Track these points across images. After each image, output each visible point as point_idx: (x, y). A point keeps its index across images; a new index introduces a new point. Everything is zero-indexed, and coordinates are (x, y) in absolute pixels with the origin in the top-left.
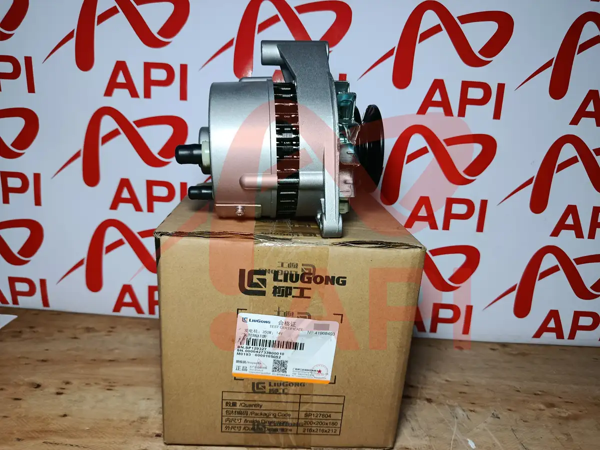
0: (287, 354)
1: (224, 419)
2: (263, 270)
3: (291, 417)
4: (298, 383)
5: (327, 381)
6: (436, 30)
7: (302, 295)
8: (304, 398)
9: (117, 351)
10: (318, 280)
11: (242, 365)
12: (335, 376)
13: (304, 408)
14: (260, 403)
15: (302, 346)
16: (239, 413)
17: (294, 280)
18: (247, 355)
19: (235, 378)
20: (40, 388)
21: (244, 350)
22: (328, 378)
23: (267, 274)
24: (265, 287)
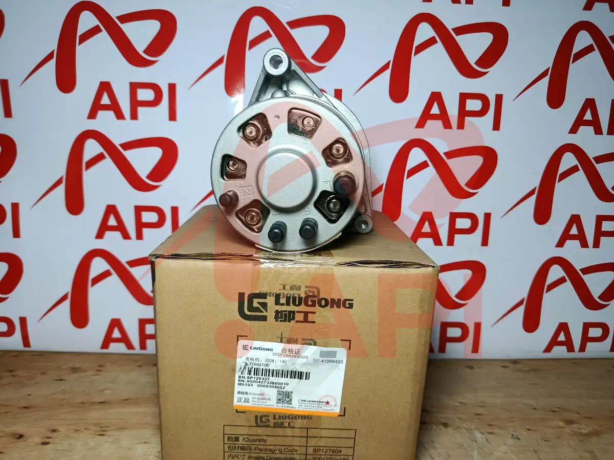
0: (292, 385)
1: (227, 454)
2: (264, 293)
3: (298, 453)
4: (305, 416)
5: (335, 413)
6: (430, 42)
7: (306, 320)
8: (312, 432)
9: (107, 392)
11: (244, 396)
12: (345, 408)
13: (312, 442)
14: (265, 438)
15: (308, 376)
16: (243, 448)
17: (297, 303)
18: (249, 385)
19: (237, 410)
20: (23, 439)
21: (246, 380)
22: (337, 410)
23: (268, 297)
24: (267, 311)
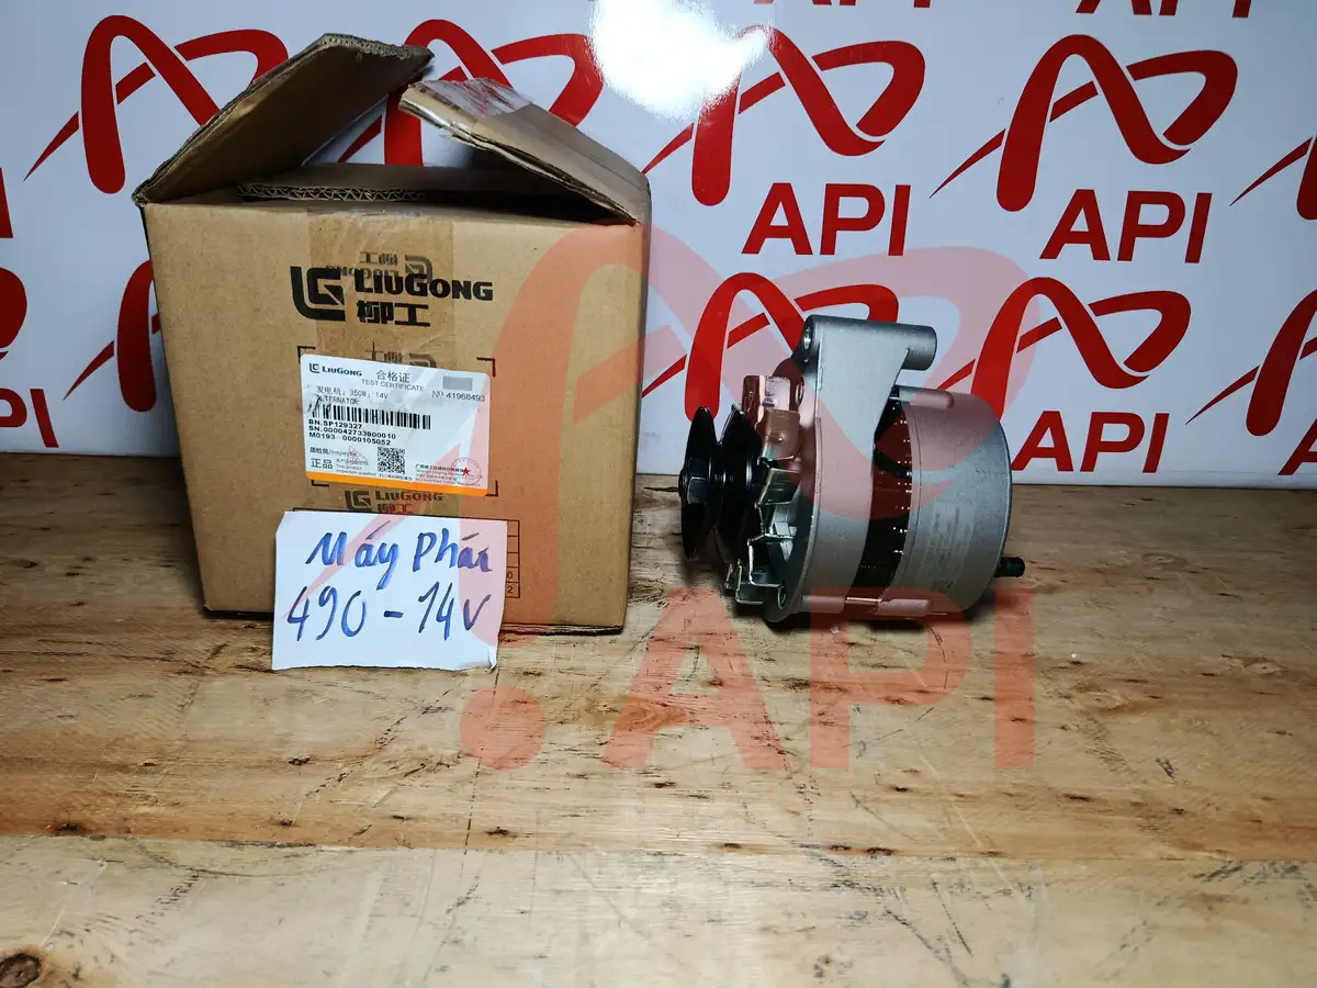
0: (402, 437)
2: (333, 269)
4: (430, 494)
5: (481, 490)
11: (322, 457)
12: (497, 485)
15: (427, 423)
18: (328, 437)
19: (312, 481)
21: (322, 427)
22: (484, 485)
23: (342, 277)
24: (343, 303)
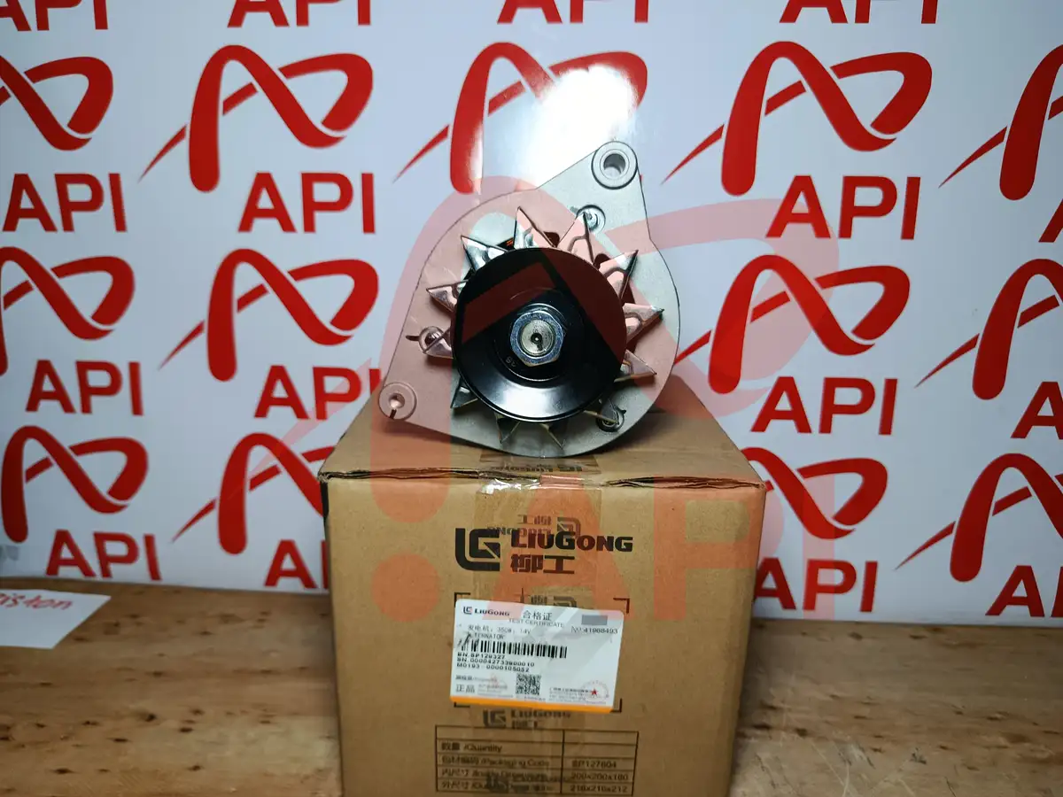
0: (539, 666)
1: (440, 770)
2: (494, 529)
3: (550, 767)
4: (560, 713)
5: (606, 708)
6: (794, 91)
7: (559, 569)
8: (569, 736)
9: (274, 655)
10: (586, 543)
11: (466, 684)
12: (621, 701)
13: (571, 751)
14: (499, 745)
16: (465, 761)
17: (546, 544)
18: (474, 666)
19: (455, 703)
20: (154, 722)
21: (469, 659)
22: (609, 703)
23: (501, 535)
24: (499, 556)
